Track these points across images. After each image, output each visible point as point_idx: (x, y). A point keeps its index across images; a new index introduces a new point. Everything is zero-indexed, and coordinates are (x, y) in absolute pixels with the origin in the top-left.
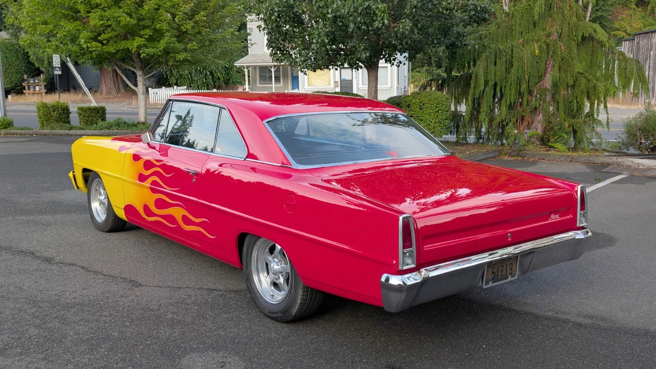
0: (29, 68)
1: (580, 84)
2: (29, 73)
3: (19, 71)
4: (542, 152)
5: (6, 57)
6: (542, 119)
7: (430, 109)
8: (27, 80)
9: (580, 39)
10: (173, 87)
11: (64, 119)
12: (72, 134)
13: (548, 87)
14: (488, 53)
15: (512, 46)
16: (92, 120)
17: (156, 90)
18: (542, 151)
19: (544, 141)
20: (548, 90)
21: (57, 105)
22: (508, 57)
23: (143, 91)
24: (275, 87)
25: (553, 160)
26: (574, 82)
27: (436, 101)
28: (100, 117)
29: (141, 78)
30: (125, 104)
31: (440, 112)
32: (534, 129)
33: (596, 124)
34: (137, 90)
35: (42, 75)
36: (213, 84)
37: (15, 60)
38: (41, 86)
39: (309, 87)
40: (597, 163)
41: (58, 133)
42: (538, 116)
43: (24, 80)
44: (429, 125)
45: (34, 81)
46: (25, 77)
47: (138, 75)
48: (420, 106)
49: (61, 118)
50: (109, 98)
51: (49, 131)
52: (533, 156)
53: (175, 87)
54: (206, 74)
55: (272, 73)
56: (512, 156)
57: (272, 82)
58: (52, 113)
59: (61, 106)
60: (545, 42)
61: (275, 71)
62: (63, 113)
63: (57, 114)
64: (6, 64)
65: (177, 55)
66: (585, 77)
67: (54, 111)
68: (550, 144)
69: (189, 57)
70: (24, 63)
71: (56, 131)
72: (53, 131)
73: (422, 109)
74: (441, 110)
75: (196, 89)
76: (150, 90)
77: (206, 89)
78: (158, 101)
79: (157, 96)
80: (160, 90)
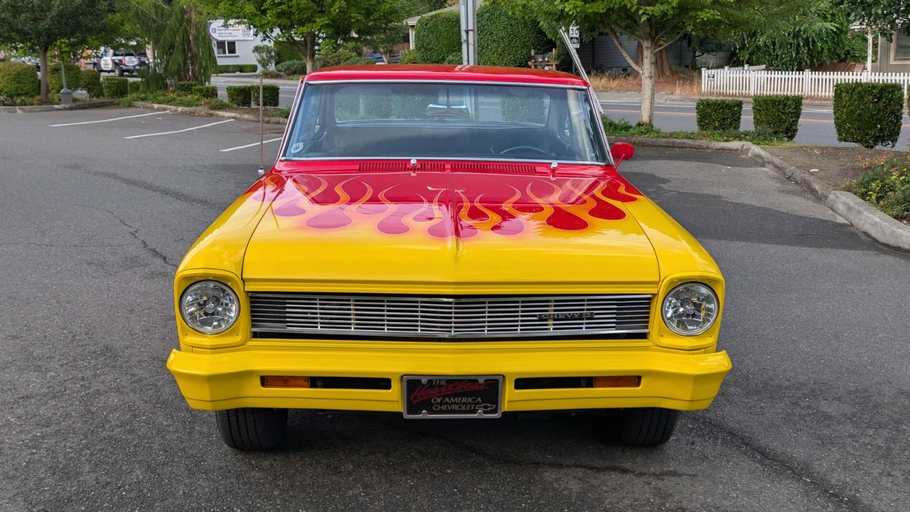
0: (539, 40)
2: (539, 47)
3: (526, 44)
5: (511, 24)
8: (534, 58)
10: (743, 66)
17: (713, 71)
23: (651, 73)
29: (649, 51)
30: (663, 93)
34: (641, 72)
35: (554, 50)
37: (522, 28)
38: (552, 65)
43: (530, 58)
45: (544, 58)
46: (533, 52)
47: (644, 47)
53: (746, 66)
64: (510, 35)
65: (699, 13)
69: (718, 15)
70: (533, 33)
75: (780, 70)
76: (703, 72)
77: (795, 69)
78: (714, 88)
79: (714, 80)
80: (719, 71)
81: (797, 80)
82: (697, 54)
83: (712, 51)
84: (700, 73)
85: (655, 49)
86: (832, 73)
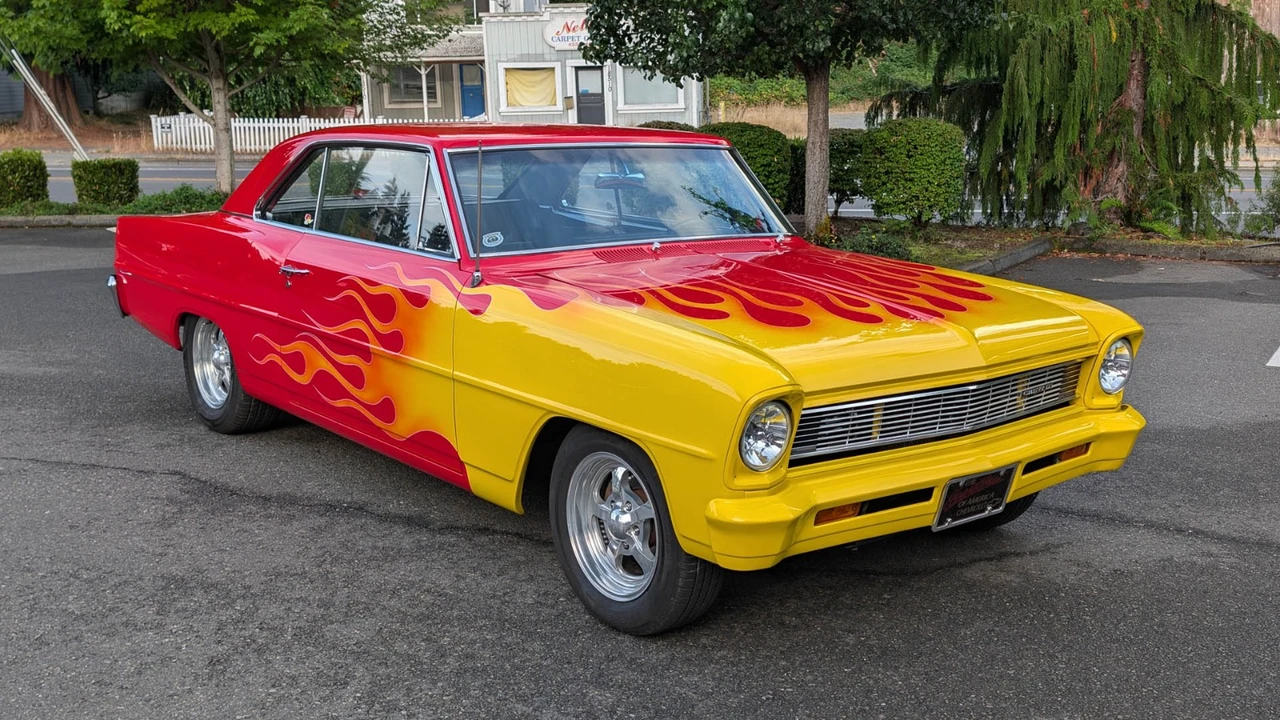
1: (1197, 101)
4: (1140, 242)
6: (1126, 173)
7: (929, 157)
9: (1192, 10)
11: (37, 189)
12: (80, 223)
13: (1135, 108)
14: (1029, 38)
15: (1071, 24)
16: (108, 191)
17: (168, 119)
18: (1131, 238)
19: (1130, 217)
20: (1135, 115)
21: (20, 159)
22: (1065, 46)
23: (226, 125)
24: (429, 109)
25: (1165, 258)
26: (1185, 98)
27: (940, 139)
28: (125, 184)
29: (222, 94)
30: (94, 151)
31: (948, 162)
32: (1110, 195)
33: (1229, 181)
36: (289, 105)
39: (511, 109)
40: (1257, 262)
41: (43, 221)
42: (1116, 167)
44: (927, 190)
47: (213, 88)
48: (909, 151)
49: (29, 187)
50: (49, 139)
51: (20, 219)
52: (1122, 250)
54: (276, 83)
55: (421, 80)
56: (1078, 251)
57: (422, 97)
58: (10, 177)
59: (29, 160)
60: (1129, 16)
61: (427, 76)
62: (34, 175)
63: (21, 179)
66: (1207, 87)
67: (15, 173)
68: (1141, 224)
71: (38, 218)
72: (30, 218)
73: (912, 156)
74: (950, 158)
75: (252, 117)
76: (153, 120)
77: (273, 115)
78: (172, 143)
79: (171, 132)
80: (173, 120)
81: (276, 129)
82: (100, 95)
83: (124, 90)
84: (150, 123)
85: (229, 91)
86: (317, 120)
